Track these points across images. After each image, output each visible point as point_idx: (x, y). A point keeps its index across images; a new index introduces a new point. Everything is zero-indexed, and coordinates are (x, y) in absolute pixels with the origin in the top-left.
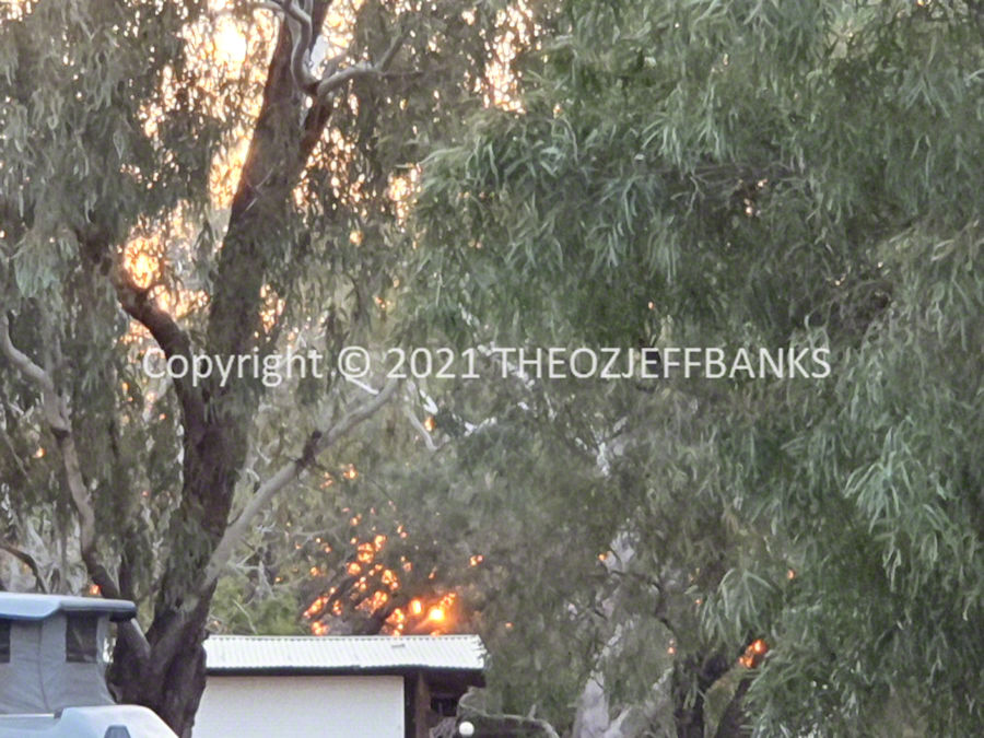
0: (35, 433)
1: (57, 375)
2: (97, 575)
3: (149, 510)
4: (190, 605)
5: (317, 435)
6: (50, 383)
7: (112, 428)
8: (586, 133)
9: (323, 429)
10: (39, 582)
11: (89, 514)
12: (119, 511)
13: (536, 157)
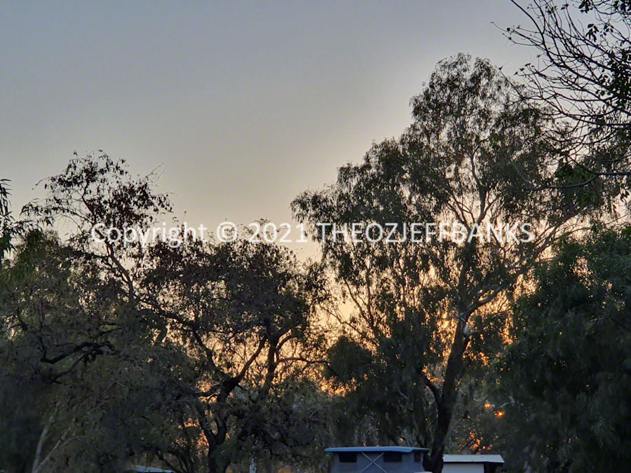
0: (405, 411)
1: (410, 399)
2: (419, 442)
3: (430, 428)
4: (440, 449)
5: (467, 412)
6: (408, 400)
7: (422, 410)
8: (531, 350)
9: (468, 410)
10: (406, 444)
11: (417, 428)
12: (424, 428)
13: (520, 355)
